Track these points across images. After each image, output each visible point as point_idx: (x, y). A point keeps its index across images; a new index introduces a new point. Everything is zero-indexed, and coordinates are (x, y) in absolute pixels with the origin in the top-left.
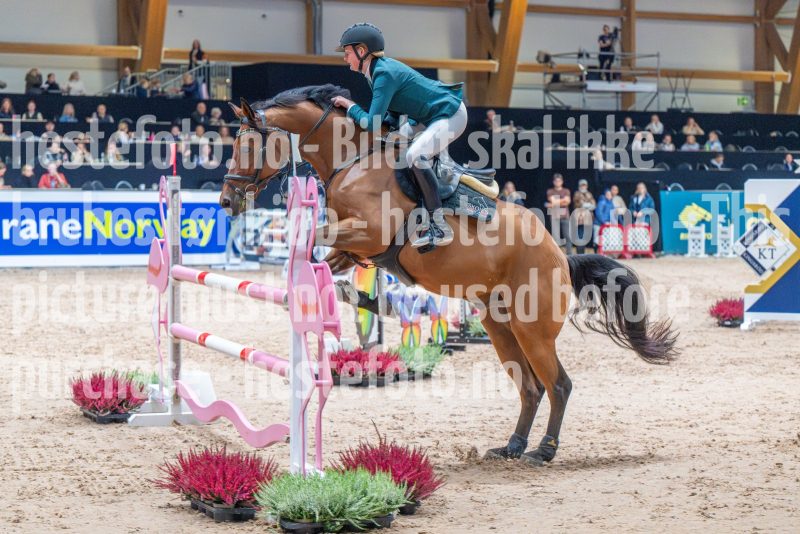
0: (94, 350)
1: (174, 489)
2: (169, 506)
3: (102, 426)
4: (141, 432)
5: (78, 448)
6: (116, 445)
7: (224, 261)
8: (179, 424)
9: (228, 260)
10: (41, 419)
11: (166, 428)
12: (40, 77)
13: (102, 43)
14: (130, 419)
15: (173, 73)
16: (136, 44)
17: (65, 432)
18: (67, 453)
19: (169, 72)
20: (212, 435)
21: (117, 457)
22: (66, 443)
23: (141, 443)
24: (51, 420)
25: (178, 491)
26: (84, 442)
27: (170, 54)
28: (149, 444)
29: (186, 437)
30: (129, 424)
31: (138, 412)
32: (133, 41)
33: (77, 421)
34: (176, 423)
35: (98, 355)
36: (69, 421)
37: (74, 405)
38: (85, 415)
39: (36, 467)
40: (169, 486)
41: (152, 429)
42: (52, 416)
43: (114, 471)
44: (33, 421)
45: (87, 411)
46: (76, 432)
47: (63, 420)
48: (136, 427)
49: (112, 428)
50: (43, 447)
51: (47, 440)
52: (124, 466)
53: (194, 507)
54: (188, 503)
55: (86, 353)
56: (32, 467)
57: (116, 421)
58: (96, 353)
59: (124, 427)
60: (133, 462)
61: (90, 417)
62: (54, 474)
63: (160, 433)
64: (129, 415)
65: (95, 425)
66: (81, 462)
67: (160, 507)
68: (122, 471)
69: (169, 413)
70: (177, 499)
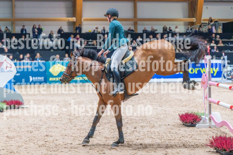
0: (185, 106)
1: (211, 146)
2: (210, 151)
3: (188, 128)
4: (200, 129)
5: (182, 134)
6: (193, 133)
7: (221, 80)
8: (211, 128)
9: (222, 80)
10: (171, 125)
11: (207, 129)
12: (167, 28)
13: (184, 17)
14: (197, 126)
15: (205, 25)
16: (194, 17)
17: (178, 129)
18: (179, 135)
19: (204, 25)
20: (221, 131)
21: (193, 137)
22: (178, 132)
23: (200, 133)
24: (174, 126)
25: (212, 147)
26: (184, 132)
27: (204, 20)
28: (202, 133)
29: (213, 131)
30: (196, 127)
31: (199, 124)
32: (193, 16)
33: (181, 126)
34: (210, 127)
35: (186, 107)
36: (179, 126)
37: (180, 121)
38: (183, 124)
39: (171, 139)
40: (210, 146)
41: (203, 129)
42: (174, 124)
43: (193, 141)
44: (169, 126)
45: (184, 123)
46: (181, 129)
47: (177, 126)
48: (198, 128)
49: (191, 128)
50: (172, 133)
51: (173, 131)
52: (195, 139)
53: (217, 152)
54: (215, 151)
55: (182, 107)
56: (169, 139)
57: (192, 126)
58: (185, 107)
59: (195, 128)
60: (198, 138)
61: (185, 125)
62: (176, 141)
63: (206, 130)
64: (196, 125)
65: (187, 127)
66: (183, 138)
67: (207, 152)
68: (195, 141)
69: (208, 124)
70: (212, 149)
